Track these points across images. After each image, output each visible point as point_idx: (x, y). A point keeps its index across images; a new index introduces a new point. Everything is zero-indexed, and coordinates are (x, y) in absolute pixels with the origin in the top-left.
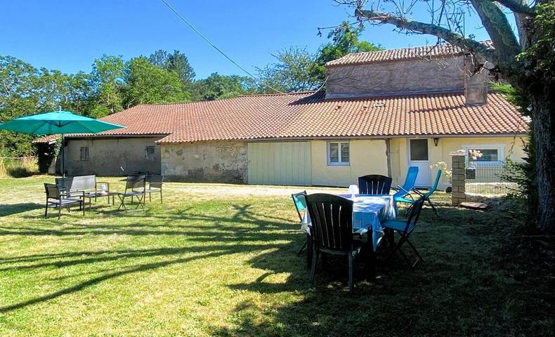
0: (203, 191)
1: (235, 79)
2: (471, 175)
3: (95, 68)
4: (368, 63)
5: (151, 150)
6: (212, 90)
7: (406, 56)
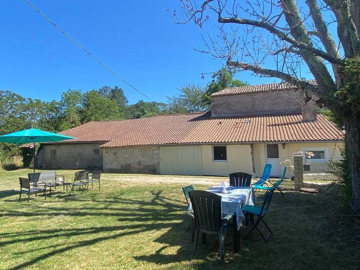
0: (129, 180)
1: (154, 104)
2: (307, 168)
3: (63, 98)
4: (238, 94)
5: (97, 151)
6: (139, 111)
7: (263, 90)
